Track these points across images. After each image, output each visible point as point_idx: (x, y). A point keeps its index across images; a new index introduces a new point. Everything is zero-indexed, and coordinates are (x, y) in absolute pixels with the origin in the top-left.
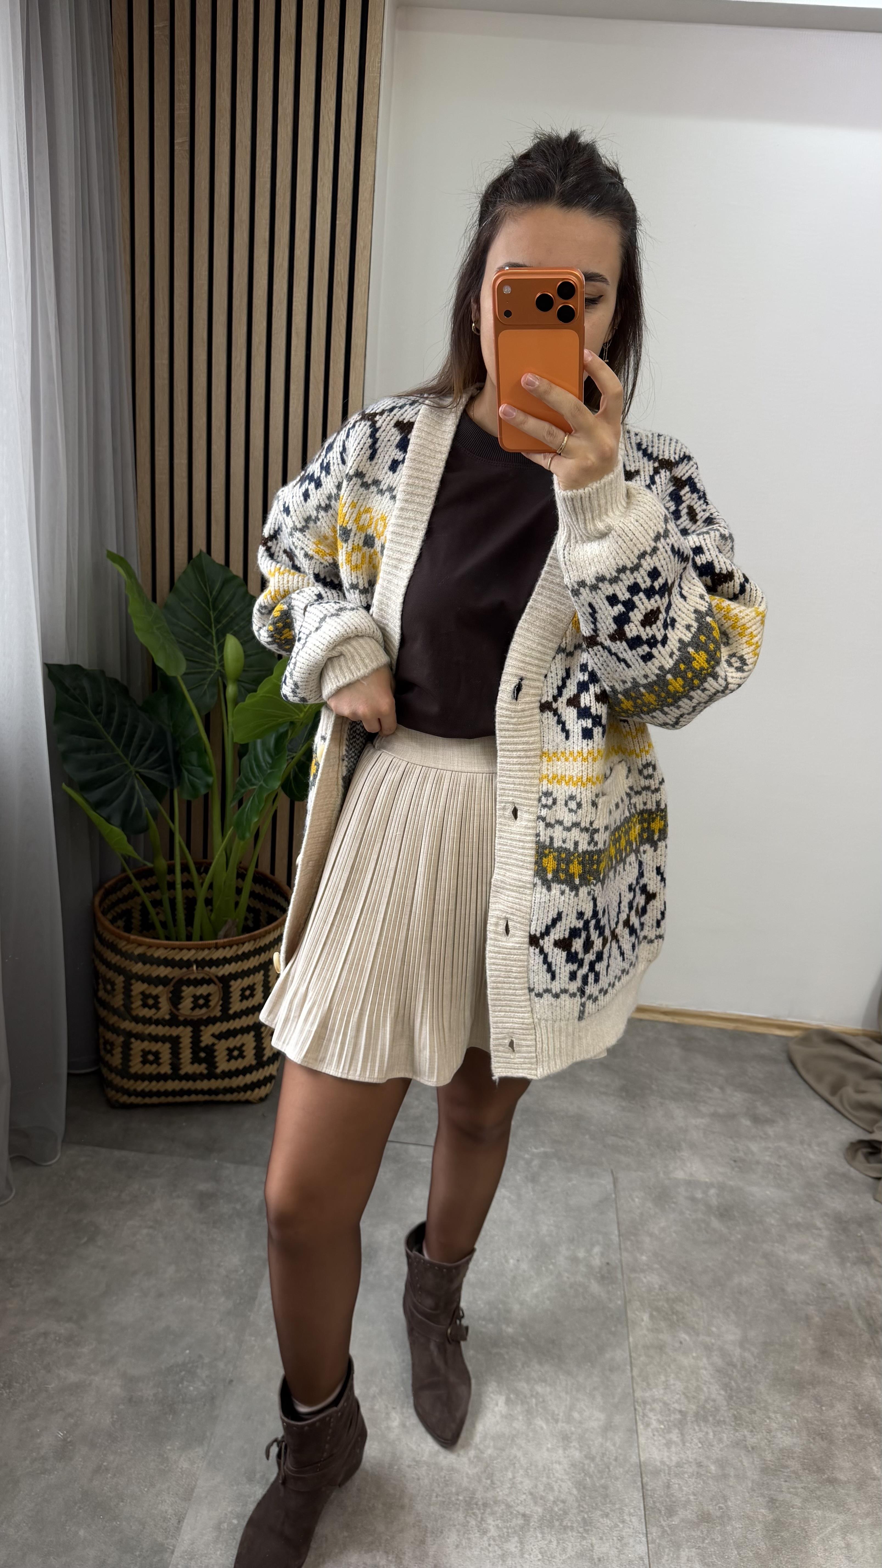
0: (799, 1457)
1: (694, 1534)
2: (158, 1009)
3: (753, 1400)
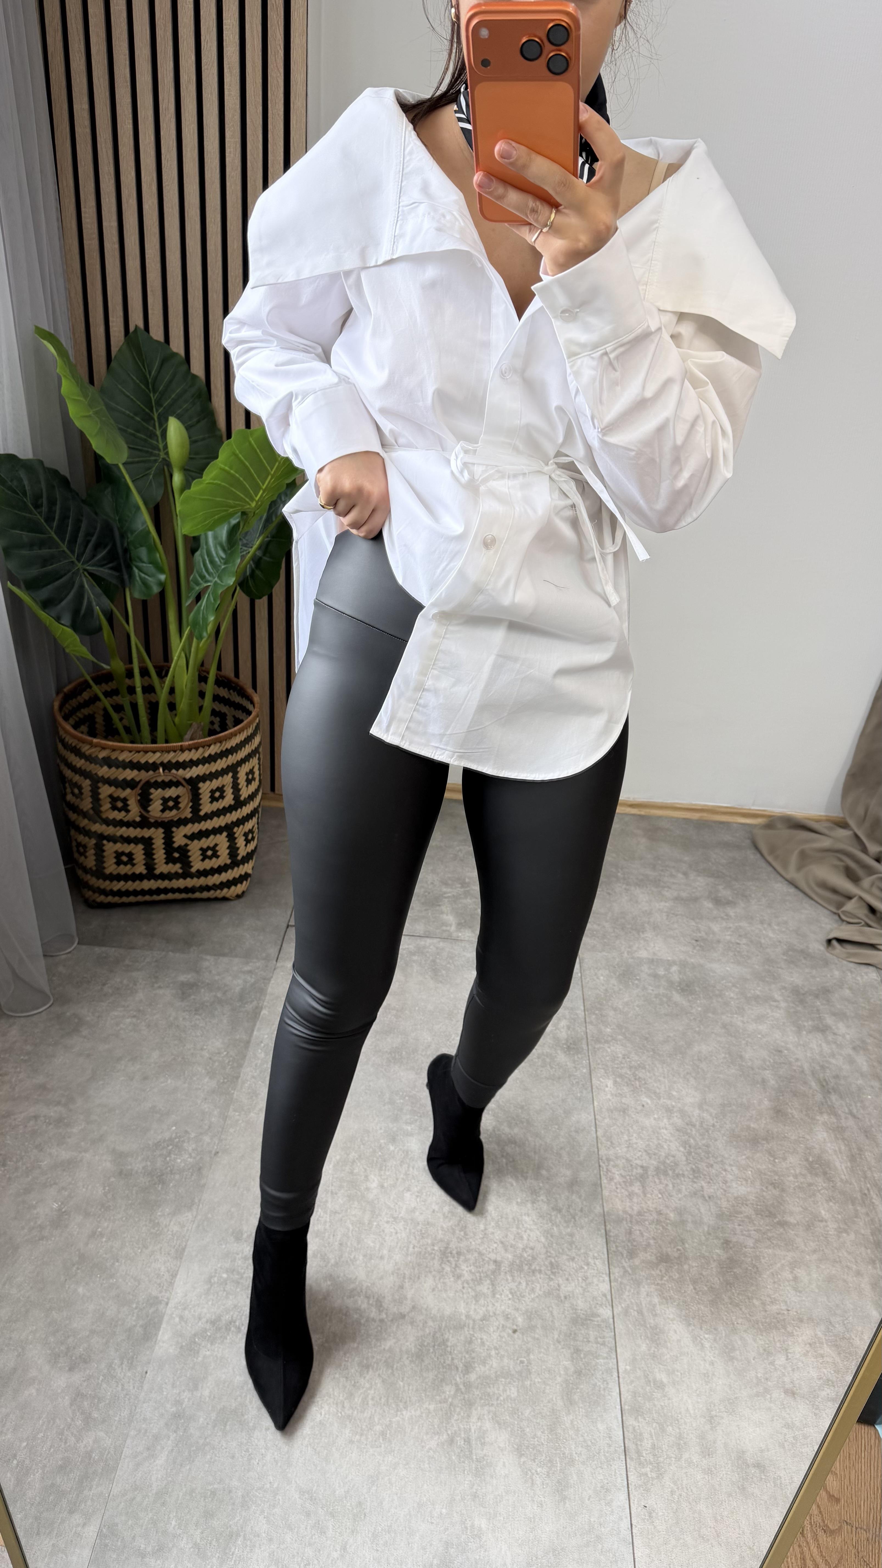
0: (753, 1204)
1: (653, 1272)
2: (128, 811)
3: (710, 1155)
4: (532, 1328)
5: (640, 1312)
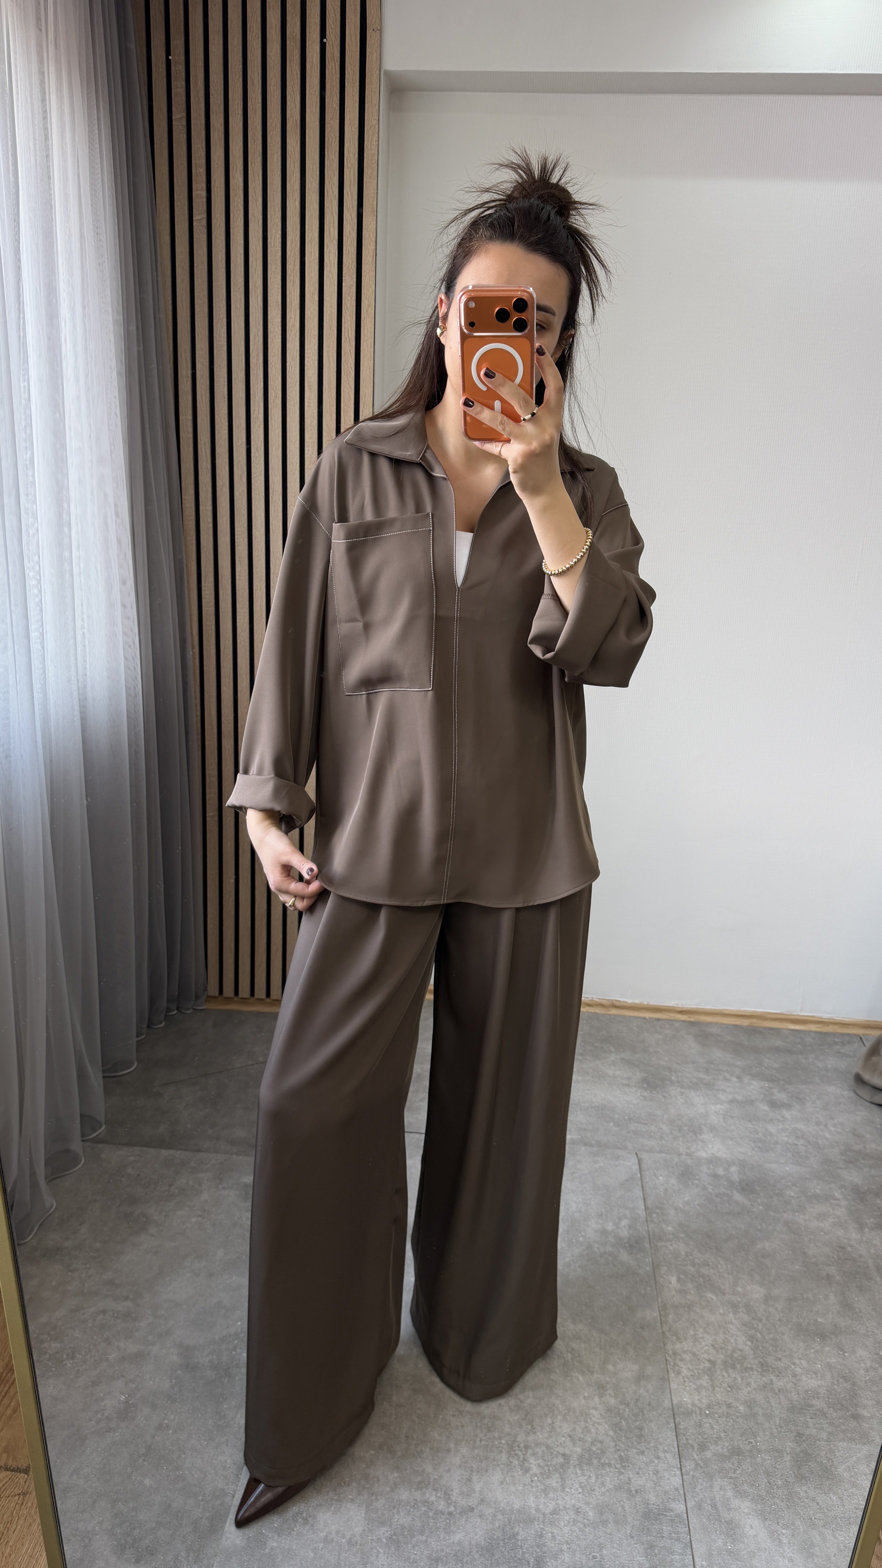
0: (824, 1397)
1: (725, 1466)
3: (778, 1349)
4: (605, 1523)
5: (714, 1506)
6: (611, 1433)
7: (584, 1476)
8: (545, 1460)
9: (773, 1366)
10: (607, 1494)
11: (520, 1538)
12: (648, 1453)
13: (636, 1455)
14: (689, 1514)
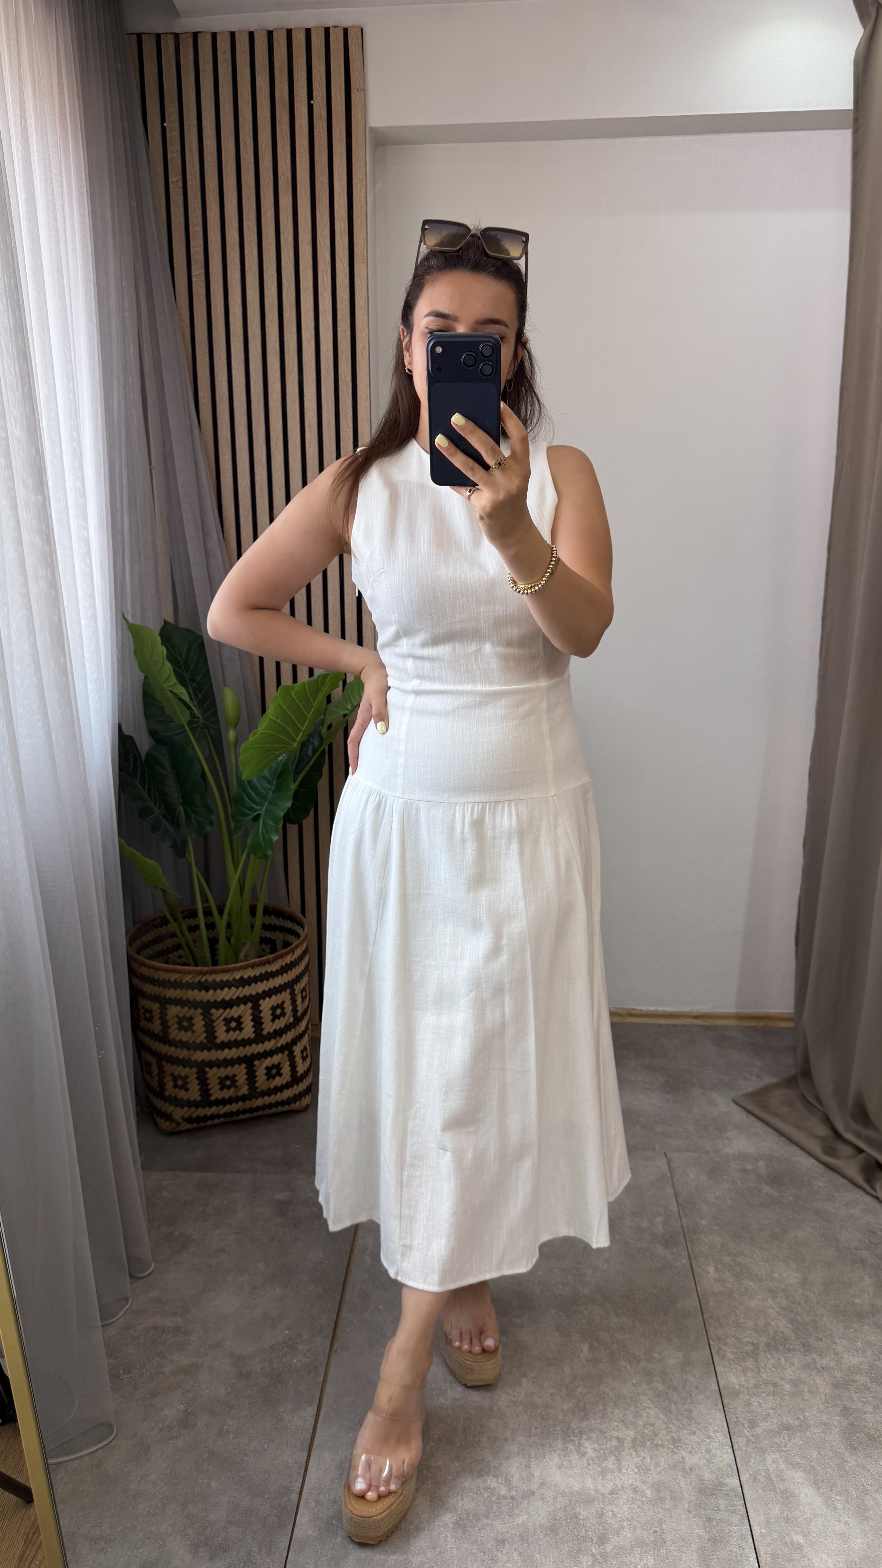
0: (866, 1372)
1: (776, 1440)
3: (819, 1330)
4: (661, 1500)
5: (768, 1478)
6: (662, 1416)
7: (640, 1456)
8: (599, 1444)
9: (815, 1346)
10: (663, 1472)
11: (582, 1518)
12: (699, 1434)
13: (687, 1436)
14: (744, 1485)
